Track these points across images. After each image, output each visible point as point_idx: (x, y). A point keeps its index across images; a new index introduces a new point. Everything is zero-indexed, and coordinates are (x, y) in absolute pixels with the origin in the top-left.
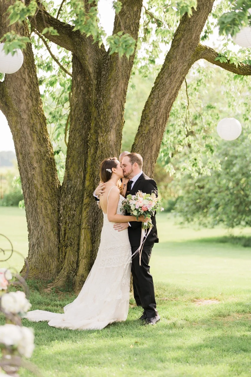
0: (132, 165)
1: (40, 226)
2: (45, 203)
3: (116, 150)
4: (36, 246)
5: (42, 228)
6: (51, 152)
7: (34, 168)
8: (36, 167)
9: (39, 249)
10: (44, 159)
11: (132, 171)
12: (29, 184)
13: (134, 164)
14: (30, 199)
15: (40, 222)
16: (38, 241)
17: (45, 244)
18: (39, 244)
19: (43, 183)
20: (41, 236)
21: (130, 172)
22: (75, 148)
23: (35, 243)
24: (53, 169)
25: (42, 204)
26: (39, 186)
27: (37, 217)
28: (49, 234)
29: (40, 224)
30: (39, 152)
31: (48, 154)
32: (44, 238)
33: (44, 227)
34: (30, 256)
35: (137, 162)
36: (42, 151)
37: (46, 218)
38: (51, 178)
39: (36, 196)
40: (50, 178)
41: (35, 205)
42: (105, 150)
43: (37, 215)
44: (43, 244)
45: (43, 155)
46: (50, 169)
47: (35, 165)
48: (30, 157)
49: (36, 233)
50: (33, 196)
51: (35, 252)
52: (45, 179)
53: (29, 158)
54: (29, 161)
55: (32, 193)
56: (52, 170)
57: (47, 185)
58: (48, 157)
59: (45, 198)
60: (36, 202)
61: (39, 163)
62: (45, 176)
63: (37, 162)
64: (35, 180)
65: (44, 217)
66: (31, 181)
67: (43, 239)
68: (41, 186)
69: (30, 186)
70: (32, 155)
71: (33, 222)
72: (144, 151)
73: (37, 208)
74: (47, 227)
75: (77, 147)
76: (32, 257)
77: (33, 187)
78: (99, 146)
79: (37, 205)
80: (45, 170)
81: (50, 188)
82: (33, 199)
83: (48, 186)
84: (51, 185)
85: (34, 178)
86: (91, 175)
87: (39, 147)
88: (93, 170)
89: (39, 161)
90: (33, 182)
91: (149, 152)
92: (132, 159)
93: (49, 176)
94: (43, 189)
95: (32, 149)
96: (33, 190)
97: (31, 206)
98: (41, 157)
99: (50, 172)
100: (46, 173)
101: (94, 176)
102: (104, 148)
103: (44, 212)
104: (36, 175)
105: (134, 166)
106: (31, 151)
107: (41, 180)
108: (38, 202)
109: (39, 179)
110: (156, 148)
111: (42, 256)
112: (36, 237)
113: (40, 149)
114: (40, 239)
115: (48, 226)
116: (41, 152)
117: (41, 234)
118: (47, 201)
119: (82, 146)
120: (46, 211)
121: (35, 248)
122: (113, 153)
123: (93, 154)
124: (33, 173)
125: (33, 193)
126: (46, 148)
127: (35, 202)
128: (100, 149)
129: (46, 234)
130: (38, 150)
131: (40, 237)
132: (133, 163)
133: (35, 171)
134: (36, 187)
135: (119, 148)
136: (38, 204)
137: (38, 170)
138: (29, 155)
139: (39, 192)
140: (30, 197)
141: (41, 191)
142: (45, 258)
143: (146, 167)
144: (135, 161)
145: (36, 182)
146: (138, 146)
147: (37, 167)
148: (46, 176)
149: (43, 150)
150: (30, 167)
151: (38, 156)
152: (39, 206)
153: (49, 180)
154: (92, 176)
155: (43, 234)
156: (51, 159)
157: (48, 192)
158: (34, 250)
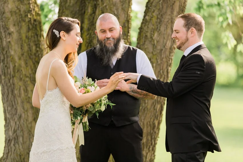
0: (187, 31)
1: (18, 114)
2: (25, 82)
3: (122, 9)
4: (13, 143)
5: (20, 117)
6: (36, 12)
7: (10, 34)
8: (13, 32)
9: (17, 145)
10: (24, 21)
11: (187, 40)
12: (4, 56)
13: (190, 29)
14: (5, 75)
15: (19, 108)
16: (15, 135)
17: (25, 140)
18: (16, 139)
19: (23, 55)
20: (18, 127)
21: (184, 41)
22: (69, 6)
23: (11, 138)
24: (37, 35)
25: (21, 83)
26: (16, 58)
27: (15, 102)
28: (30, 126)
29: (18, 111)
30: (17, 11)
31: (32, 14)
32: (22, 130)
33: (23, 115)
34: (5, 156)
35: (195, 28)
36: (22, 10)
37: (25, 103)
38: (34, 48)
39: (12, 73)
40: (32, 47)
41: (11, 85)
42: (107, 9)
43: (14, 99)
44: (21, 139)
45: (23, 16)
46: (33, 35)
47: (12, 29)
48: (5, 17)
49: (12, 123)
50: (9, 73)
51: (11, 151)
52: (26, 48)
53: (4, 19)
54: (4, 24)
55: (8, 68)
56: (36, 37)
57: (28, 57)
58: (30, 18)
59: (25, 75)
60: (13, 81)
61: (17, 27)
62: (25, 45)
63: (14, 25)
64: (12, 49)
65: (22, 102)
66: (6, 52)
67: (22, 132)
68: (20, 59)
69: (4, 58)
70: (8, 15)
71: (9, 108)
72: (161, 12)
73: (14, 88)
74: (28, 116)
75: (71, 4)
76: (7, 156)
77: (9, 59)
78: (98, 3)
79: (14, 84)
80: (26, 37)
81: (33, 62)
82: (9, 76)
83: (30, 58)
84: (34, 57)
85: (10, 46)
86: (87, 44)
87: (17, 3)
88: (90, 37)
89: (17, 24)
90: (9, 52)
91: (169, 12)
92: (187, 22)
93: (32, 44)
94: (23, 63)
95: (7, 6)
96: (9, 64)
97: (7, 85)
98: (20, 18)
99: (33, 38)
100: (27, 41)
101: (91, 46)
102: (106, 6)
103: (23, 95)
104: (13, 43)
105: (190, 33)
106: (7, 10)
107: (20, 50)
108: (16, 80)
109: (17, 48)
110: (179, 7)
111: (20, 156)
112: (13, 129)
113: (19, 7)
114: (18, 132)
115: (29, 114)
116: (20, 11)
117: (18, 125)
118: (27, 79)
119: (79, 4)
120: (26, 94)
121: (12, 145)
122: (118, 13)
123: (91, 15)
124: (9, 40)
125: (10, 68)
126: (28, 6)
127: (11, 81)
128: (99, 7)
129: (25, 125)
130: (16, 9)
131: (18, 129)
132: (188, 29)
133: (11, 38)
134: (13, 60)
135: (127, 6)
136: (16, 83)
137: (15, 36)
138: (4, 15)
139: (17, 67)
140: (5, 73)
141: (20, 66)
142: (24, 159)
143: (164, 34)
144: (191, 25)
145: (12, 53)
146: (154, 4)
147: (15, 31)
148: (27, 45)
149: (23, 8)
150: (5, 32)
151: (16, 17)
152: (17, 87)
153: (31, 51)
154: (88, 46)
155: (22, 125)
156: (35, 20)
157: (29, 67)
158: (10, 148)
